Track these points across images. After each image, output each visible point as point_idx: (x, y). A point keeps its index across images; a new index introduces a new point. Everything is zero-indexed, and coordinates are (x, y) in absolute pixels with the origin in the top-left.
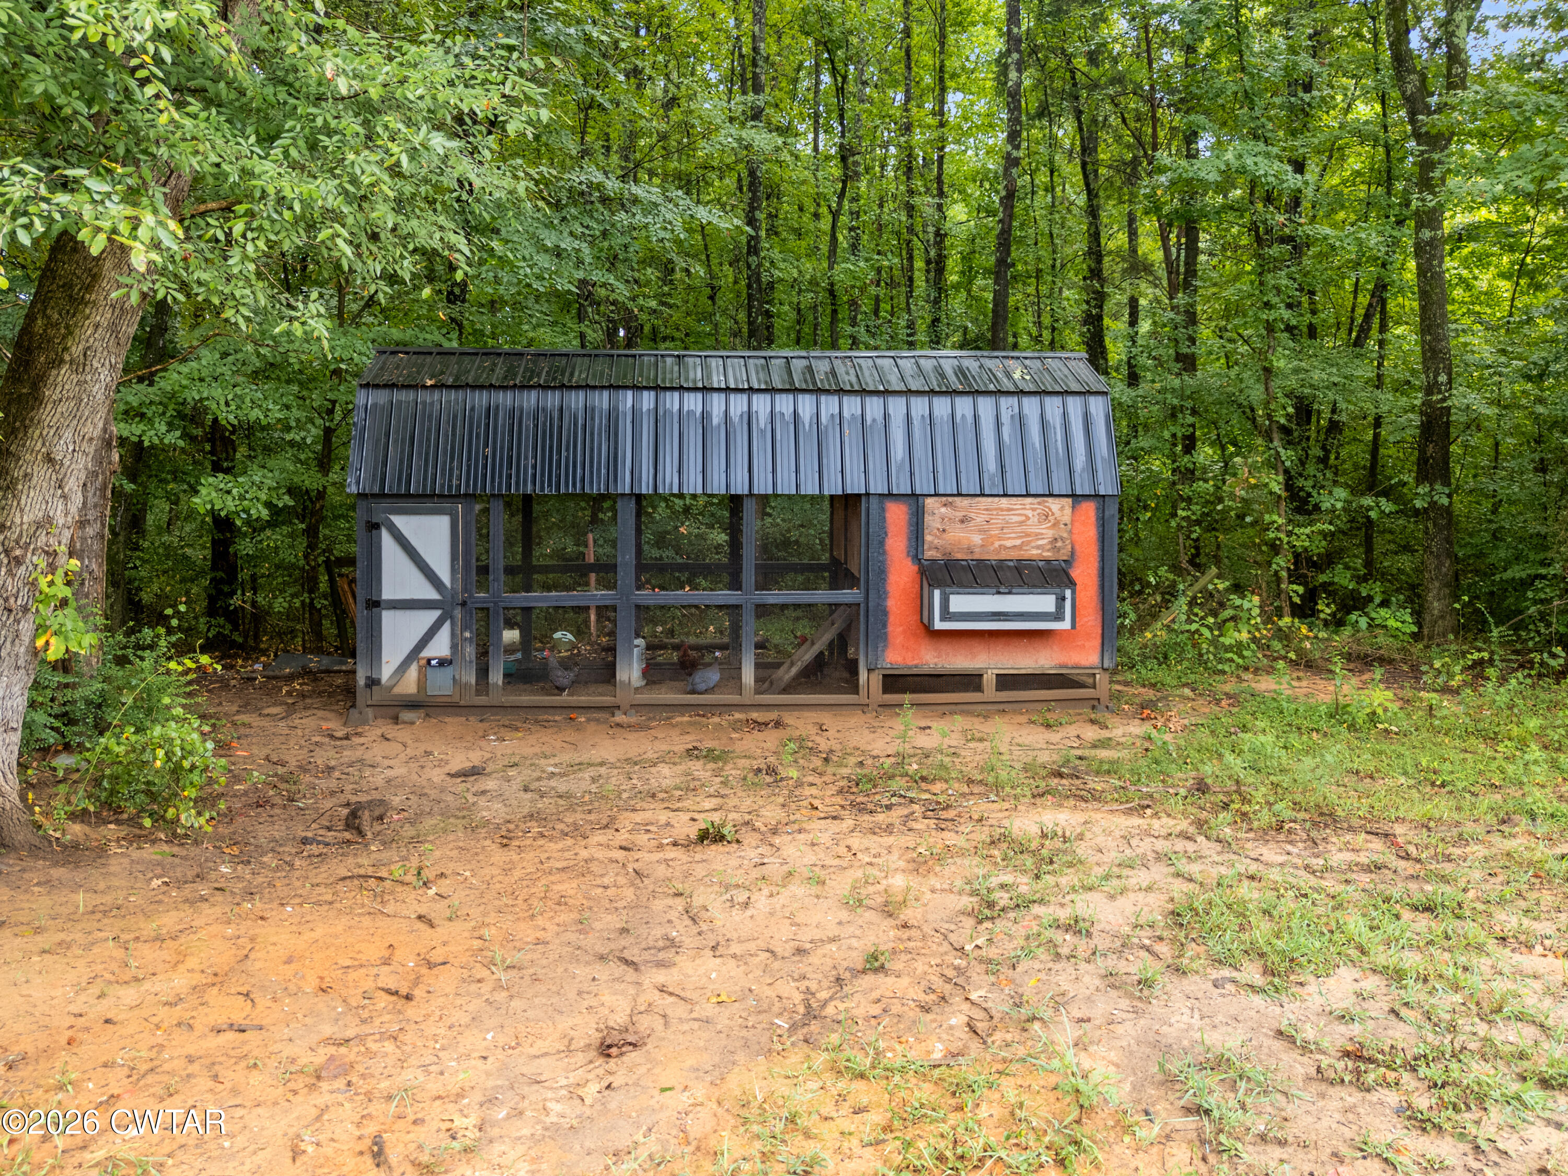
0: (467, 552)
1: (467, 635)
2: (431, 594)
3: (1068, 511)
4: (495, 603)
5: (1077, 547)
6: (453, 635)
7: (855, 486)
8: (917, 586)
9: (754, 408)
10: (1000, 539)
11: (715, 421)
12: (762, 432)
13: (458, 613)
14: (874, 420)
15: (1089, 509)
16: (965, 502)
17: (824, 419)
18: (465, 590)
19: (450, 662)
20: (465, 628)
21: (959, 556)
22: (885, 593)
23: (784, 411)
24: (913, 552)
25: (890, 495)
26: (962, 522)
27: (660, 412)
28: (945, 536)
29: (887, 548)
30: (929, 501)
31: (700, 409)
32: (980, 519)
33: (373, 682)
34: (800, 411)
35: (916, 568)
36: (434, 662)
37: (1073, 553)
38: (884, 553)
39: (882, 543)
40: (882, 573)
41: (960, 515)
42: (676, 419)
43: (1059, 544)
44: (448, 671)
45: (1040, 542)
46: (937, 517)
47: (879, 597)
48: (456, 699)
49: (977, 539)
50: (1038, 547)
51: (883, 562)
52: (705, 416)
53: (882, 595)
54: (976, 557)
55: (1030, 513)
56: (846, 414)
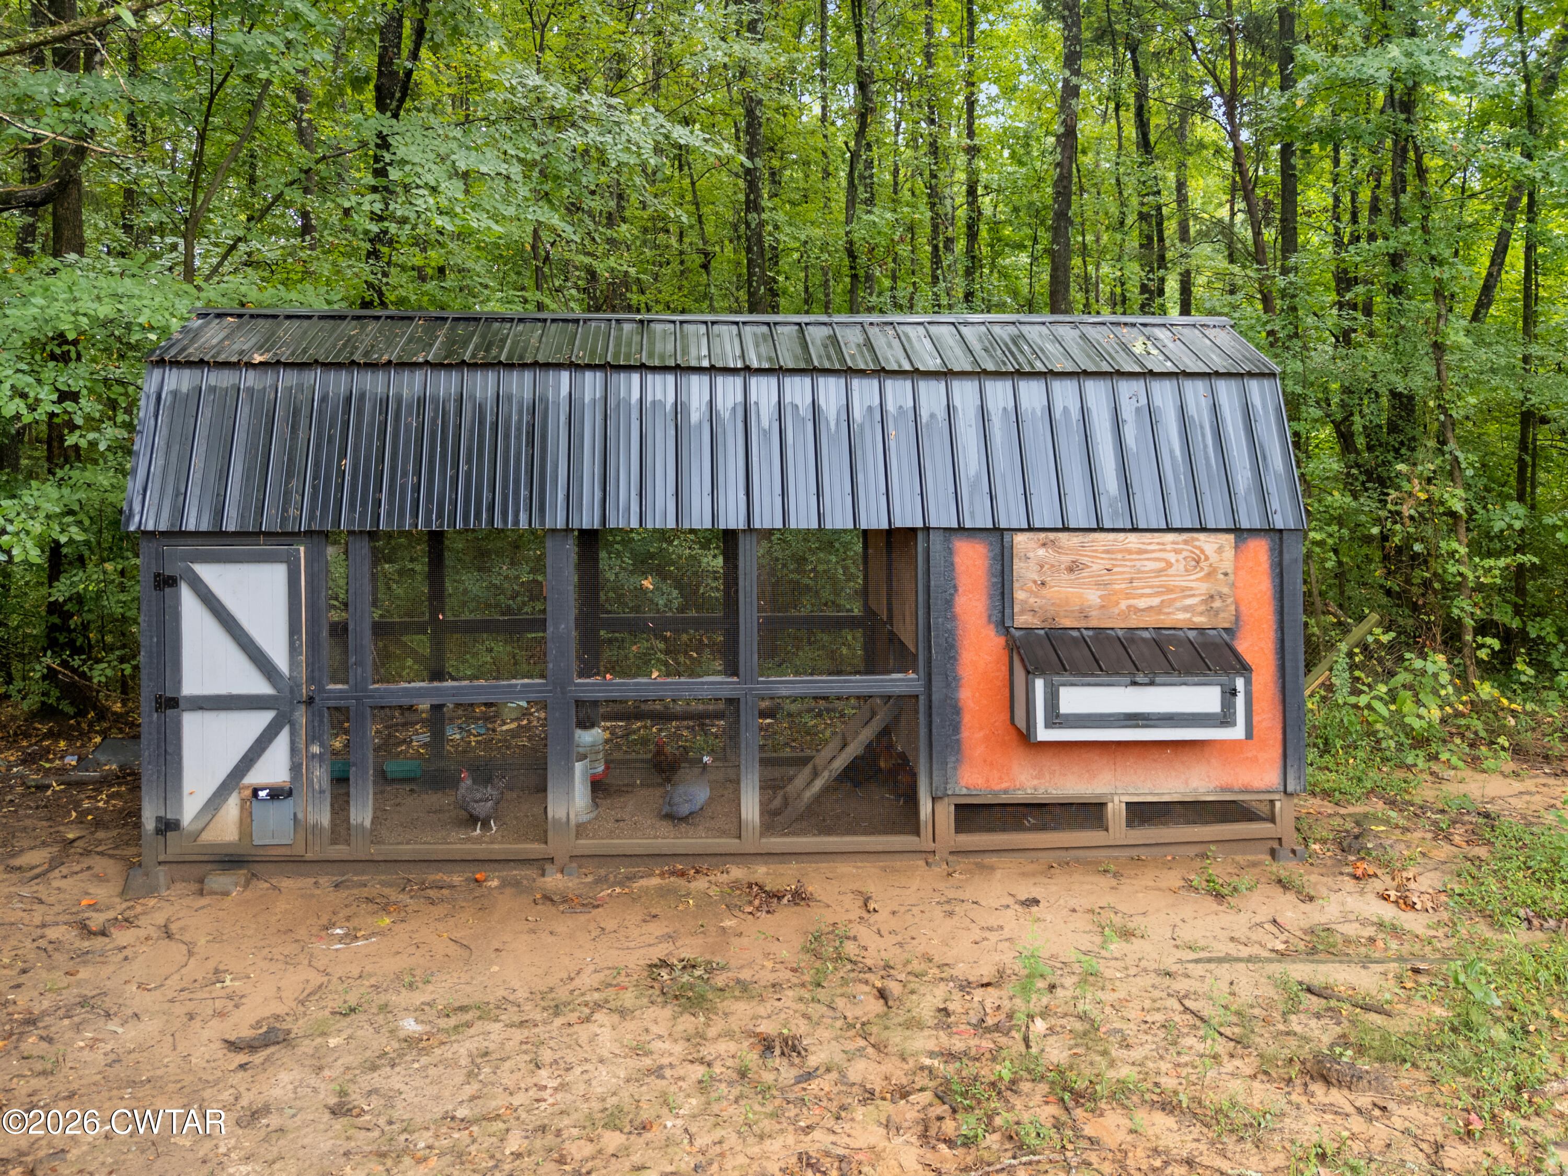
0: (313, 621)
1: (316, 749)
2: (260, 686)
3: (1229, 553)
4: (357, 699)
5: (1243, 608)
6: (293, 750)
7: (907, 518)
8: (1005, 669)
9: (753, 398)
10: (1128, 596)
11: (695, 417)
12: (767, 433)
13: (301, 716)
14: (932, 416)
15: (1260, 549)
16: (1074, 540)
17: (858, 414)
18: (311, 680)
19: (290, 793)
20: (312, 738)
21: (1067, 623)
22: (957, 679)
23: (798, 401)
24: (997, 616)
25: (961, 529)
26: (1071, 570)
27: (612, 403)
28: (1044, 592)
29: (958, 609)
30: (1019, 538)
31: (671, 399)
32: (1097, 566)
33: (168, 826)
34: (822, 402)
35: (1001, 641)
36: (262, 794)
37: (1237, 617)
38: (954, 618)
39: (949, 603)
40: (951, 650)
41: (1066, 559)
42: (635, 414)
43: (1217, 604)
44: (286, 807)
45: (1189, 602)
46: (1032, 564)
47: (948, 685)
48: (299, 850)
49: (1093, 597)
50: (1186, 609)
51: (952, 633)
52: (680, 410)
53: (952, 681)
54: (1094, 623)
55: (1172, 557)
56: (891, 407)
